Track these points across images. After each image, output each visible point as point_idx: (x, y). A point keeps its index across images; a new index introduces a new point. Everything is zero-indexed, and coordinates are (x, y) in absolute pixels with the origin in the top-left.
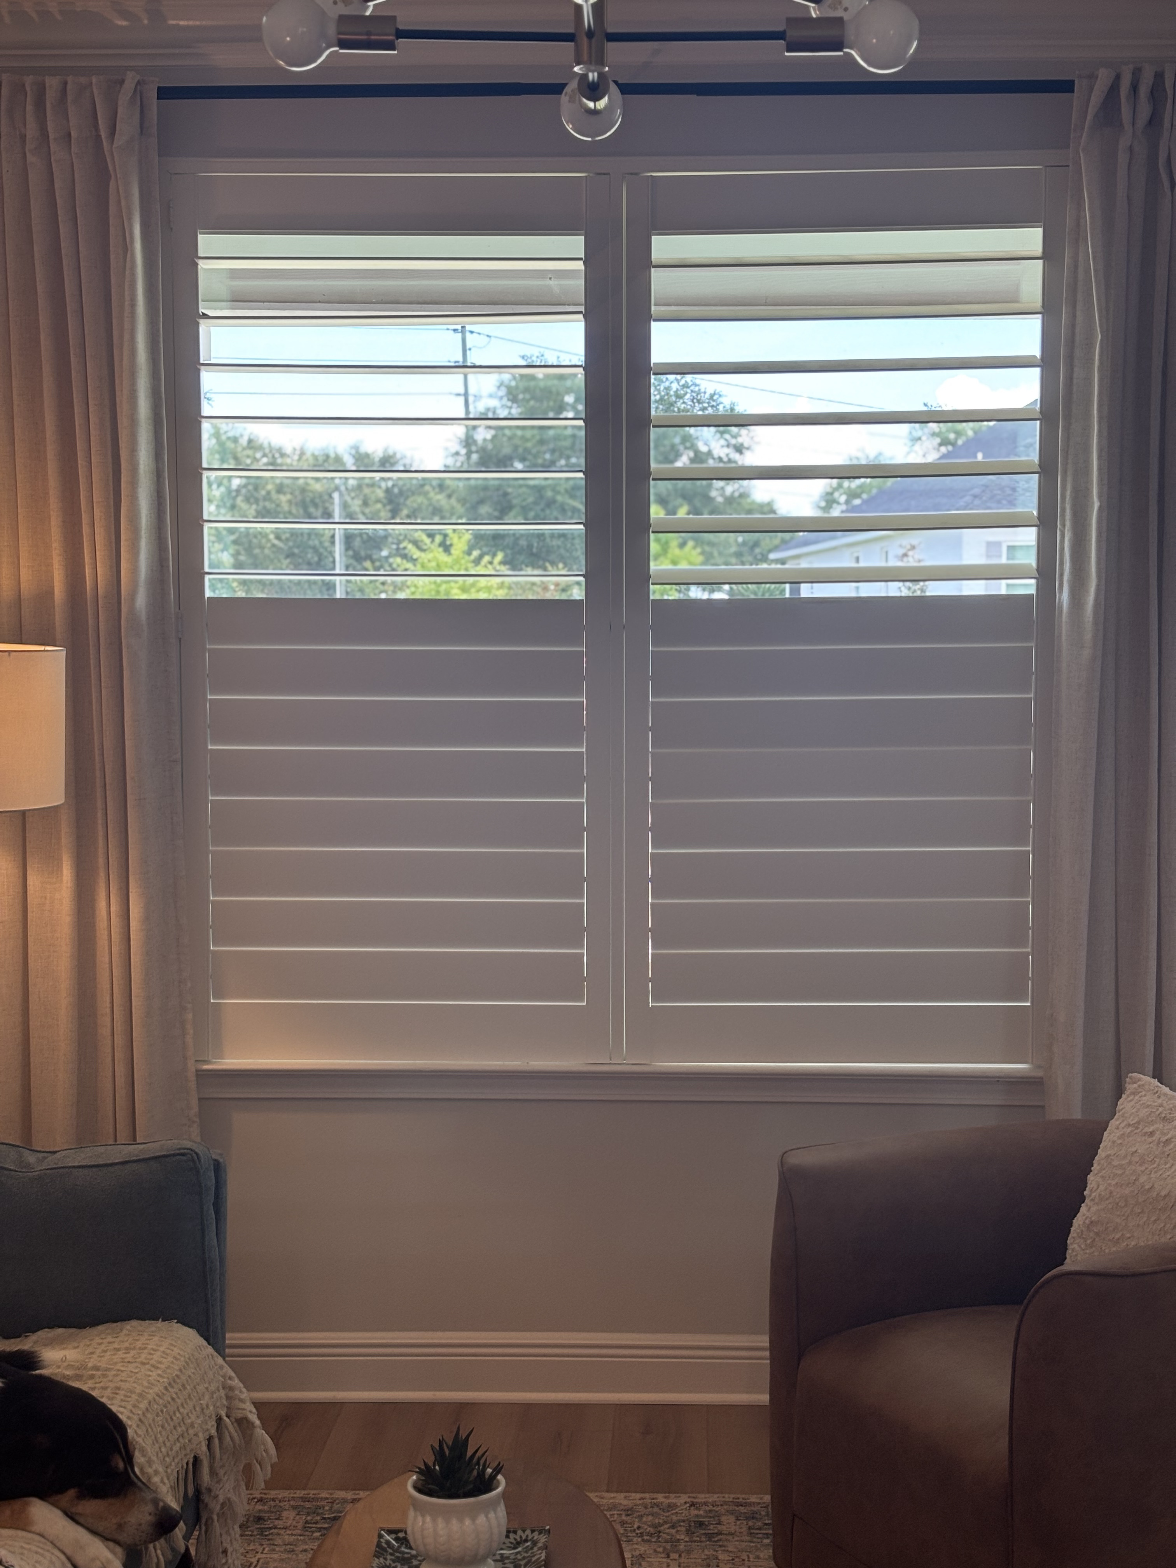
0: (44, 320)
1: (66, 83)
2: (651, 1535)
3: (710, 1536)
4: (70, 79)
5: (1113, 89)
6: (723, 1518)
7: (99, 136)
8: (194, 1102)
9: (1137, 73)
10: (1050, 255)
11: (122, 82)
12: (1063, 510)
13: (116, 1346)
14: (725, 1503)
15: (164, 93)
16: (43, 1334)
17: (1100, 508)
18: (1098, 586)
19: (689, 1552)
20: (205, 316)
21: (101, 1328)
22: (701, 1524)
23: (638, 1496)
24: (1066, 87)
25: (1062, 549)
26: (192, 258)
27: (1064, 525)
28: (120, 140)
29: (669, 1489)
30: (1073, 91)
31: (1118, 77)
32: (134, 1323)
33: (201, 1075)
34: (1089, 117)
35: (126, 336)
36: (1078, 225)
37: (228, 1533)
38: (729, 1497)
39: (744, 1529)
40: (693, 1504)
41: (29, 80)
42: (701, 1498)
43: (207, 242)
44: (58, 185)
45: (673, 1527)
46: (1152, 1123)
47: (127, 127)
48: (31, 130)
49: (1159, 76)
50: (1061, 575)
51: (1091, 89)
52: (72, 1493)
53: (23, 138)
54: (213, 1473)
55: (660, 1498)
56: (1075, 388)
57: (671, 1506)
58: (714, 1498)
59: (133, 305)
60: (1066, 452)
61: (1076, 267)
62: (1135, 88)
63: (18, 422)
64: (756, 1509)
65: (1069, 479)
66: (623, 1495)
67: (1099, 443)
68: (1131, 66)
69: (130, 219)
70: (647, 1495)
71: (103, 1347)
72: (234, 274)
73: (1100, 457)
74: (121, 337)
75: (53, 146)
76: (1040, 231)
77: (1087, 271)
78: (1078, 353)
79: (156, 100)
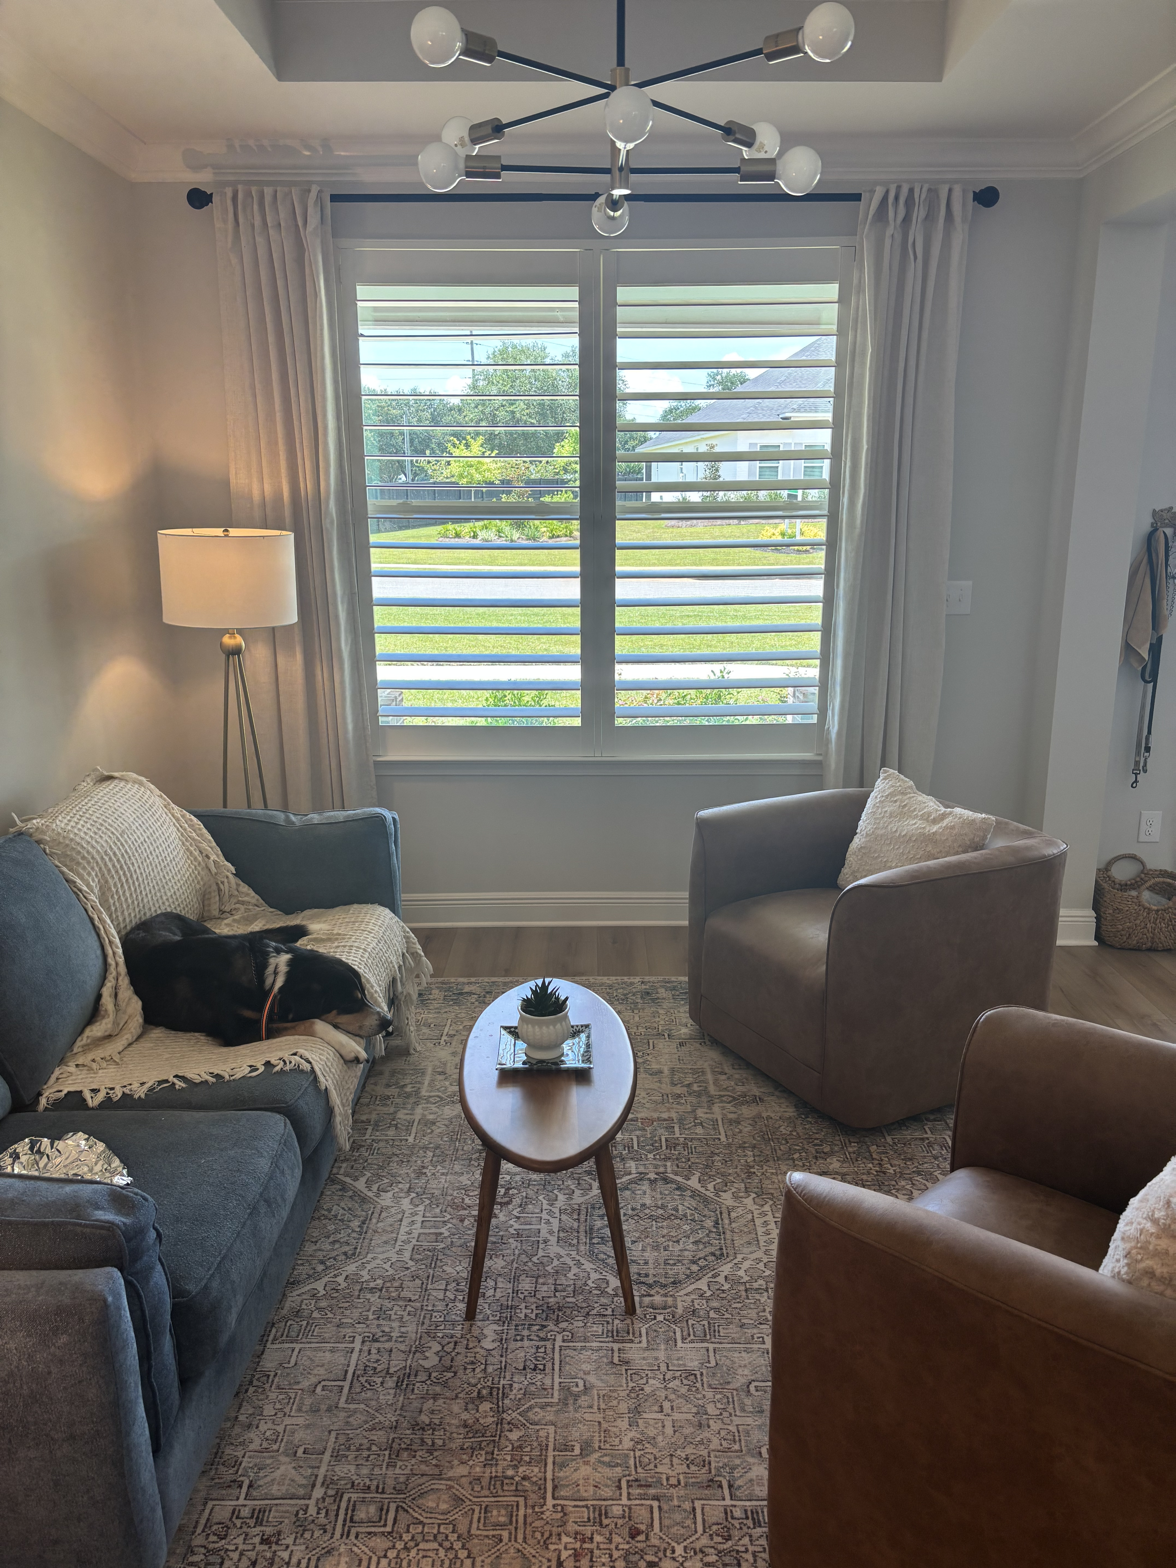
0: (271, 339)
1: (276, 191)
2: (623, 1000)
3: (653, 1000)
4: (279, 189)
5: (885, 198)
6: (659, 990)
7: (297, 226)
8: (373, 778)
9: (899, 188)
10: (843, 300)
11: (309, 191)
12: (846, 450)
13: (347, 920)
14: (659, 982)
15: (335, 198)
16: (308, 912)
17: (868, 449)
18: (865, 493)
19: (643, 1009)
20: (362, 335)
21: (338, 909)
22: (648, 993)
23: (614, 978)
24: (857, 197)
25: (845, 472)
26: (354, 300)
27: (846, 459)
28: (310, 227)
29: (629, 974)
30: (860, 200)
31: (887, 192)
32: (355, 906)
33: (377, 764)
34: (870, 217)
35: (319, 348)
36: (860, 282)
37: (409, 1010)
38: (661, 978)
39: (670, 996)
40: (643, 982)
41: (254, 190)
42: (647, 979)
43: (362, 291)
44: (275, 256)
45: (634, 995)
46: (895, 795)
47: (314, 220)
48: (257, 221)
49: (911, 191)
50: (844, 487)
51: (871, 200)
52: (334, 1012)
53: (253, 226)
54: (403, 984)
55: (626, 979)
56: (855, 380)
57: (632, 984)
58: (653, 979)
59: (322, 330)
60: (848, 416)
61: (858, 308)
62: (897, 198)
63: (259, 399)
64: (675, 984)
65: (850, 432)
66: (606, 978)
67: (868, 411)
68: (895, 185)
69: (318, 277)
70: (618, 978)
71: (340, 921)
72: (376, 309)
73: (868, 420)
74: (316, 349)
75: (271, 232)
76: (837, 286)
77: (864, 310)
78: (857, 359)
79: (329, 203)
